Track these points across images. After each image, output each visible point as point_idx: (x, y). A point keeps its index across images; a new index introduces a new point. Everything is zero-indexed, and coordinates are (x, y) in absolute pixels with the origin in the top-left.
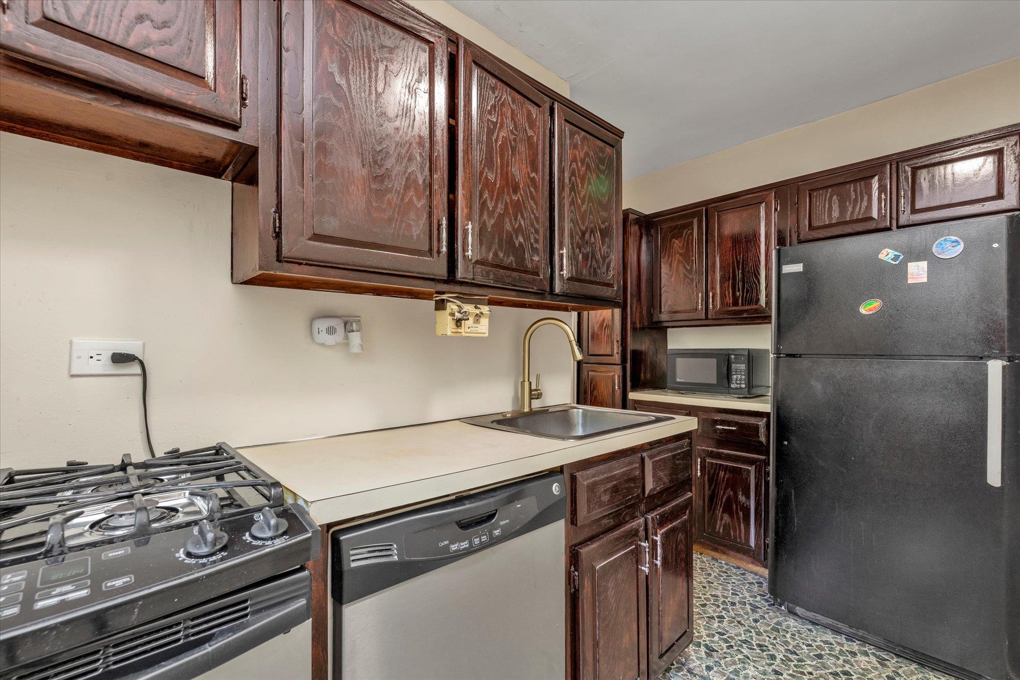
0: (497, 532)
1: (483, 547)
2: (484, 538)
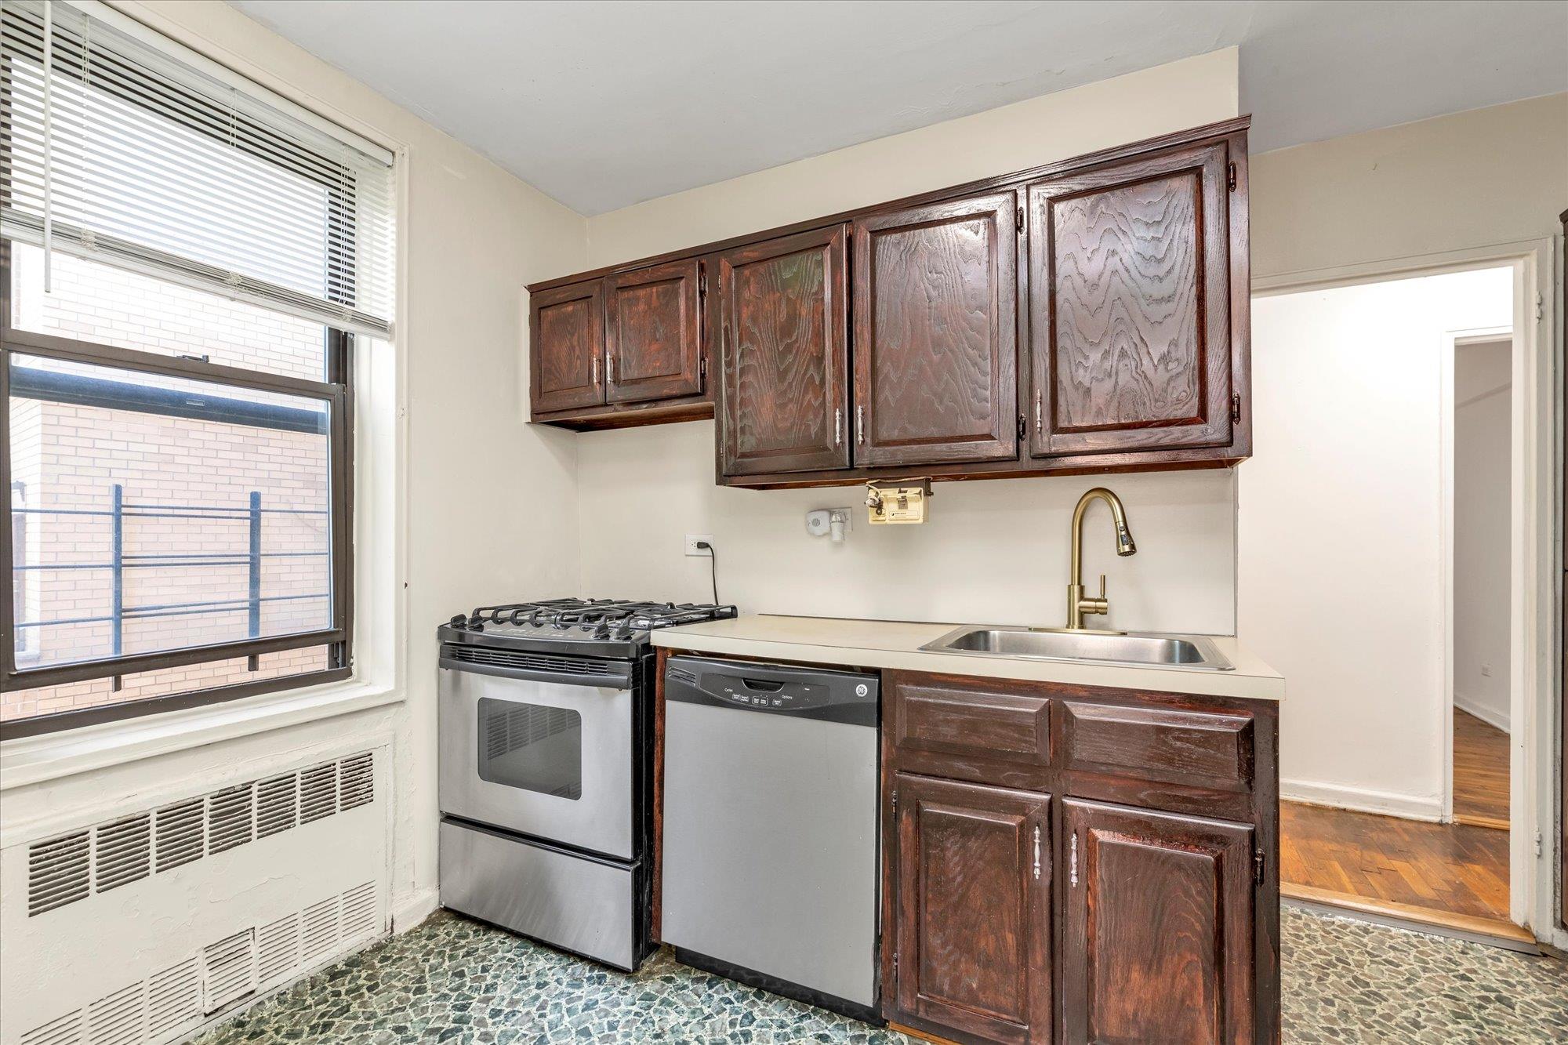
0: (777, 702)
1: (760, 709)
2: (763, 702)
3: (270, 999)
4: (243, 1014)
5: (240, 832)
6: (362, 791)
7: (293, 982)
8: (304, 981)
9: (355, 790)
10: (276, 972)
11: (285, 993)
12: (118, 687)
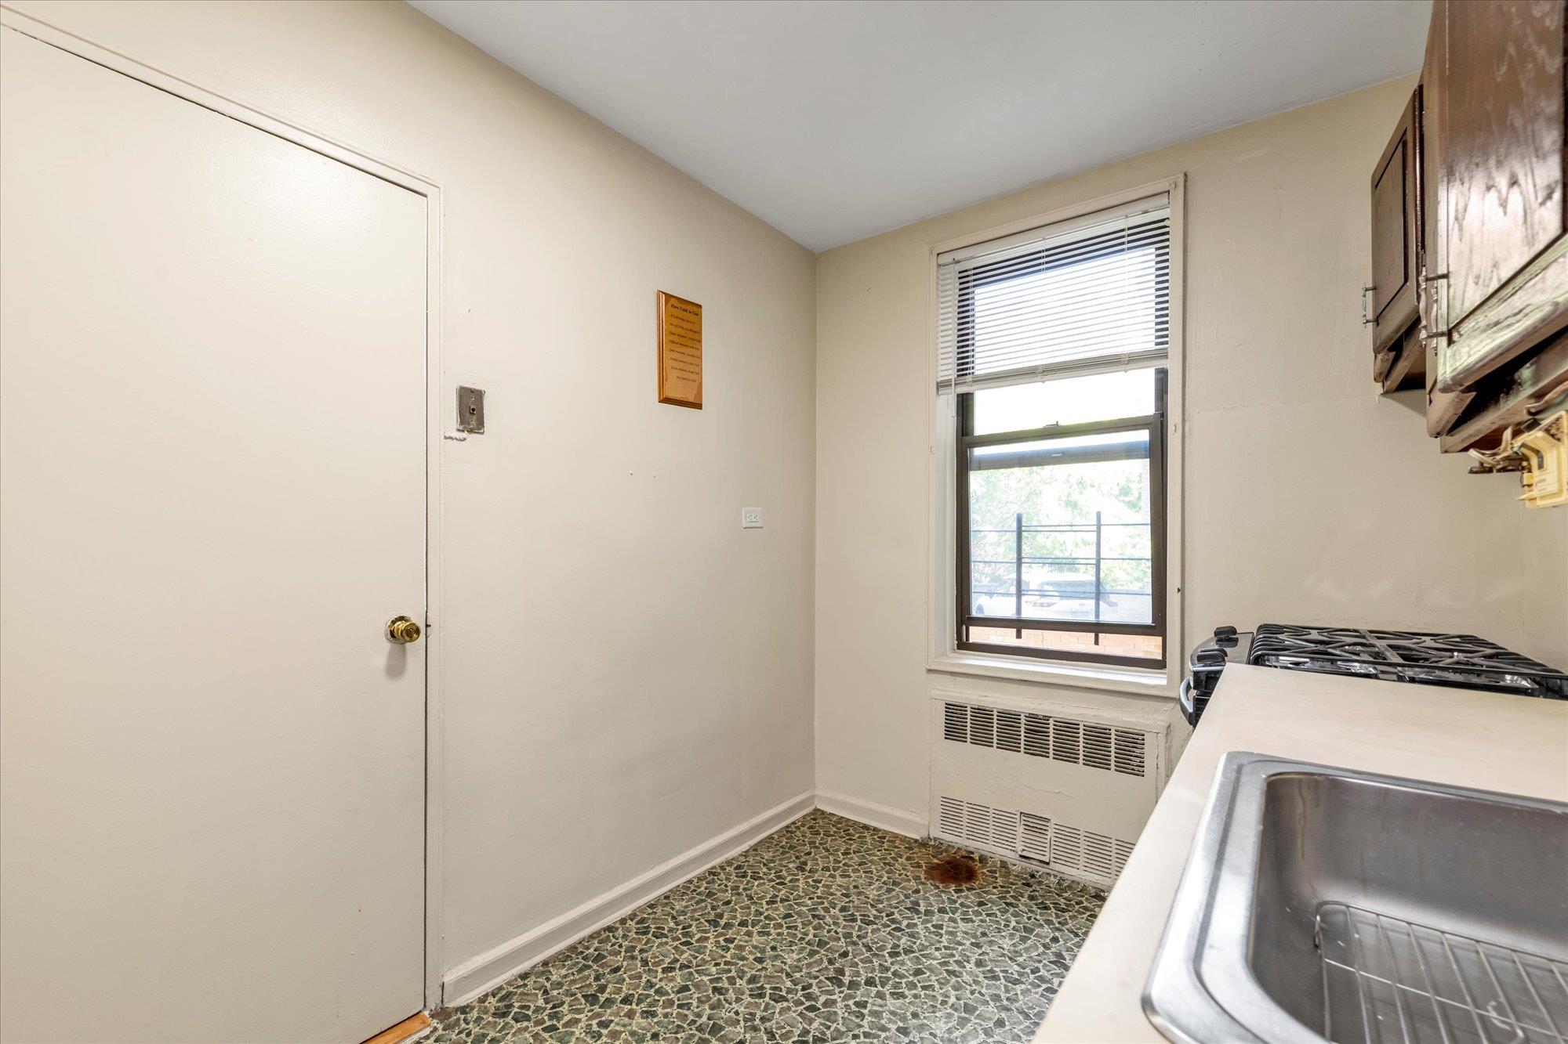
3: (1055, 876)
4: (1037, 872)
5: (1042, 748)
6: (1135, 764)
7: (1074, 878)
8: (1079, 883)
9: (1129, 760)
10: (1063, 862)
11: (1064, 880)
12: (1019, 636)
